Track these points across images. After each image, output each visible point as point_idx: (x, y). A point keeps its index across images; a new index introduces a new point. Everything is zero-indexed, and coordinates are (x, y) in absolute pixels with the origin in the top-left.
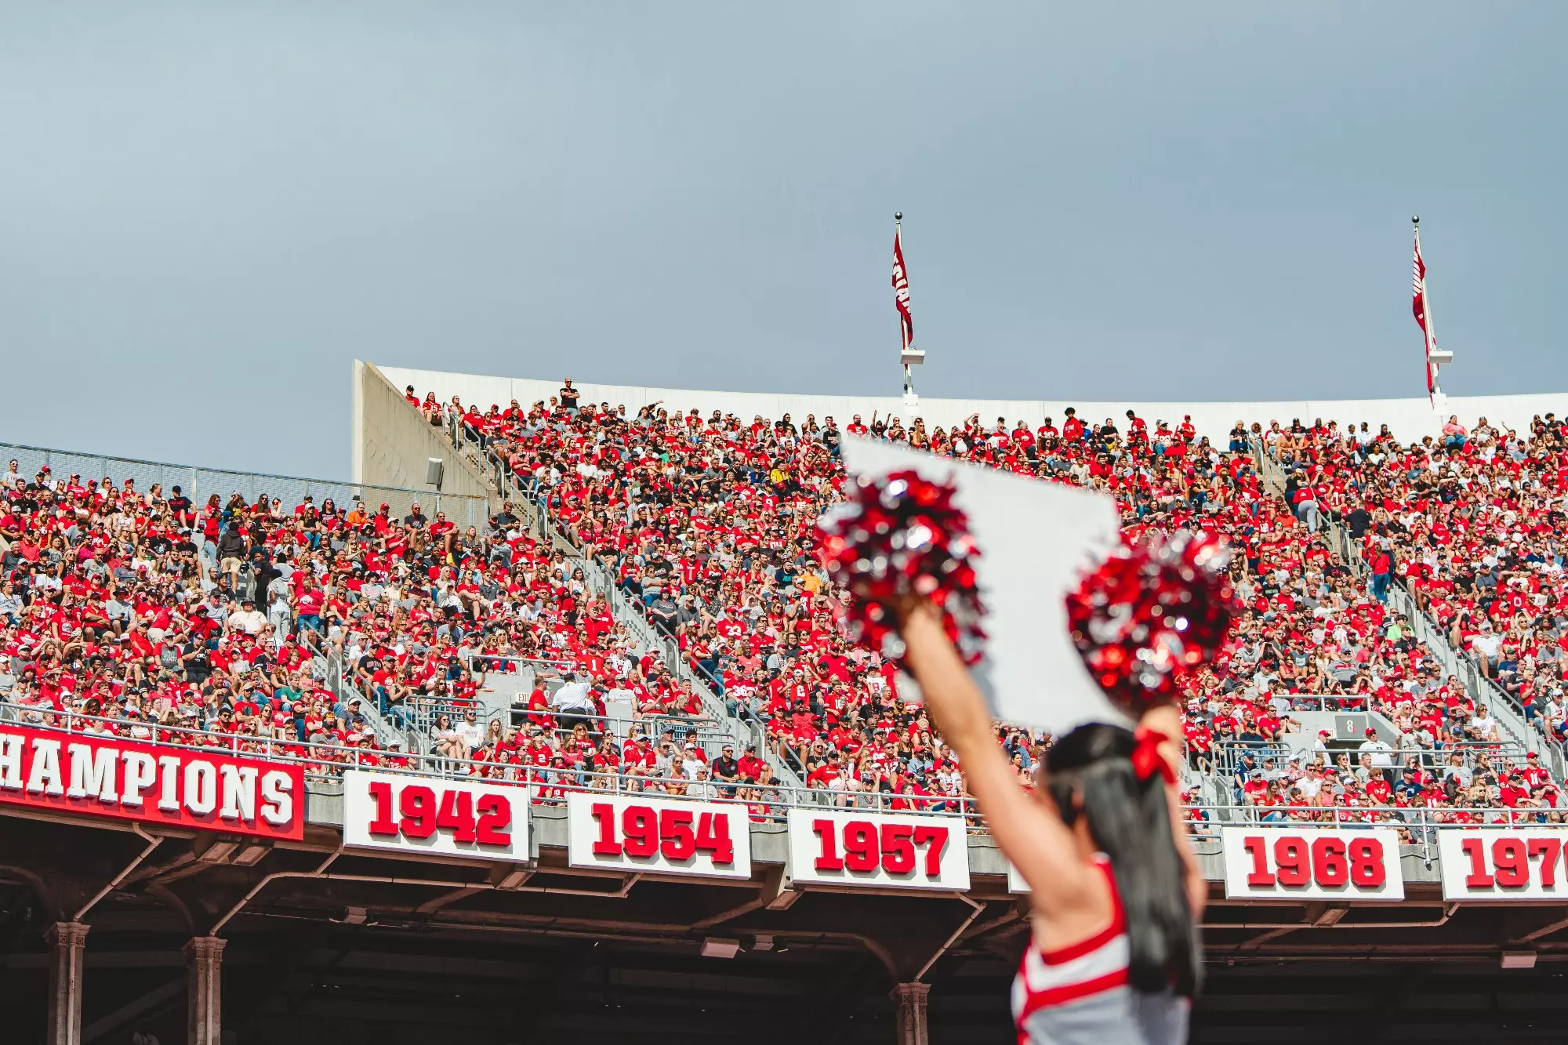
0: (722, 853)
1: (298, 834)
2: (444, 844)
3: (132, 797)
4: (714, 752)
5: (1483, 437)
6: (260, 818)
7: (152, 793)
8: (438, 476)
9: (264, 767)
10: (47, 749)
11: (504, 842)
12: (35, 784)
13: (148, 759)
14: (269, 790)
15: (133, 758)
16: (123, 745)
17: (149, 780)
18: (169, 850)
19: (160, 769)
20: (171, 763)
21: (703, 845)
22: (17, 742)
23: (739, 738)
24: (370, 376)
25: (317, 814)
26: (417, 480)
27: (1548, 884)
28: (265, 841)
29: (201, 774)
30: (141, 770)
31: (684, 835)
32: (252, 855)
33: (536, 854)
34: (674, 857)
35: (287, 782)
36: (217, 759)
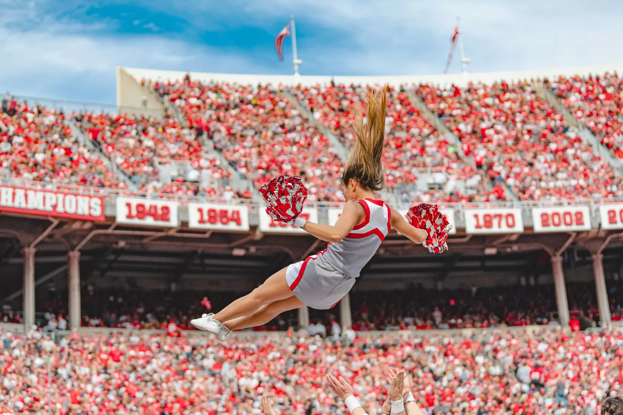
0: (238, 221)
1: (102, 219)
2: (149, 221)
3: (49, 208)
4: (236, 189)
5: (480, 86)
6: (90, 215)
7: (55, 207)
8: (145, 103)
9: (90, 197)
10: (20, 193)
11: (168, 220)
12: (16, 204)
13: (53, 196)
14: (93, 205)
15: (48, 195)
16: (45, 191)
17: (54, 202)
18: (61, 225)
19: (57, 199)
20: (61, 196)
21: (232, 219)
22: (10, 191)
23: (242, 186)
24: (122, 72)
25: (109, 213)
26: (139, 104)
27: (500, 226)
28: (92, 221)
29: (70, 201)
30: (51, 199)
31: (226, 217)
32: (87, 226)
33: (180, 223)
34: (224, 223)
35: (98, 201)
36: (76, 195)
